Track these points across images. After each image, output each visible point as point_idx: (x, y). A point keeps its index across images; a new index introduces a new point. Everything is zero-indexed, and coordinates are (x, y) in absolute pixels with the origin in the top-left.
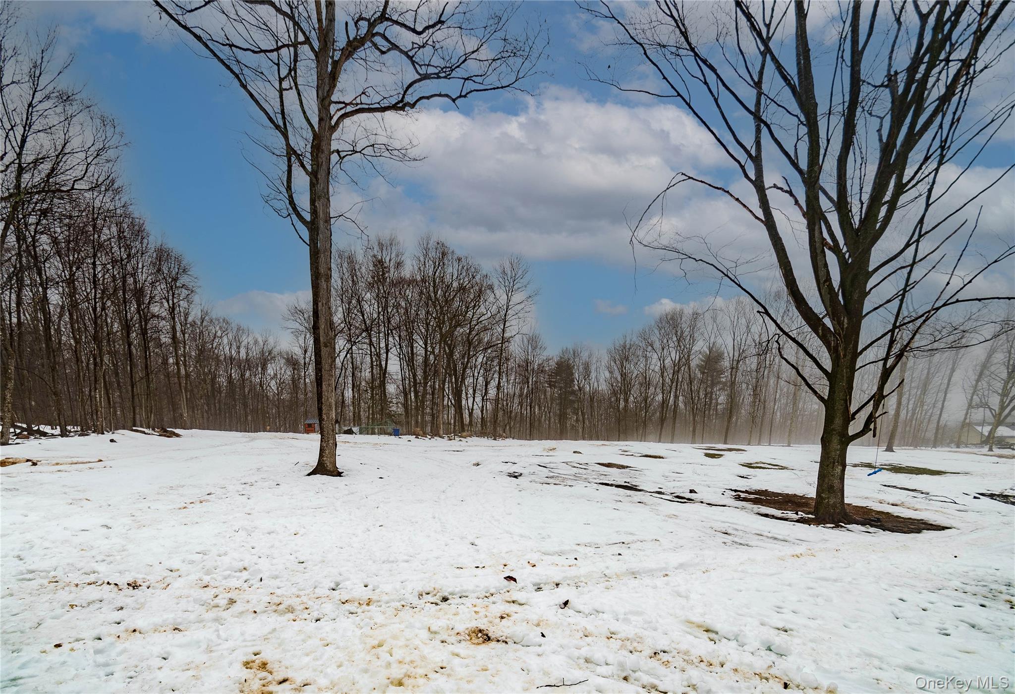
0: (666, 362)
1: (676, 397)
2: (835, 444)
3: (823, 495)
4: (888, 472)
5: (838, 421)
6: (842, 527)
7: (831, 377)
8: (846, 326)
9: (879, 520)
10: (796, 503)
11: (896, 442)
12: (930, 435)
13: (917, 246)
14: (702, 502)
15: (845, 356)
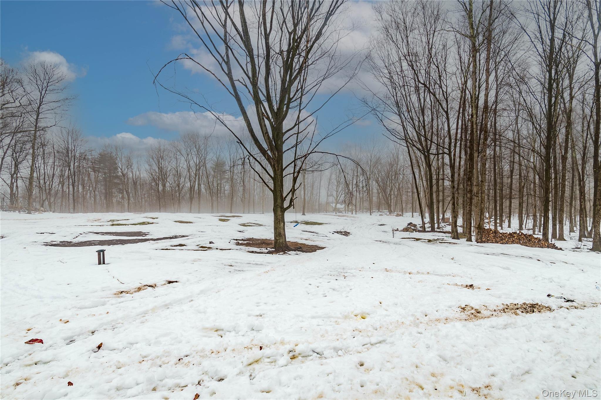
0: (191, 163)
1: (199, 185)
2: (279, 213)
3: (277, 238)
4: (304, 225)
5: (279, 201)
6: (287, 253)
7: (274, 179)
8: (277, 156)
9: (301, 248)
10: (266, 243)
11: (306, 210)
12: (317, 207)
13: (298, 126)
14: (217, 249)
15: (278, 169)
